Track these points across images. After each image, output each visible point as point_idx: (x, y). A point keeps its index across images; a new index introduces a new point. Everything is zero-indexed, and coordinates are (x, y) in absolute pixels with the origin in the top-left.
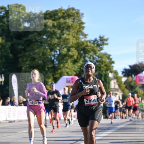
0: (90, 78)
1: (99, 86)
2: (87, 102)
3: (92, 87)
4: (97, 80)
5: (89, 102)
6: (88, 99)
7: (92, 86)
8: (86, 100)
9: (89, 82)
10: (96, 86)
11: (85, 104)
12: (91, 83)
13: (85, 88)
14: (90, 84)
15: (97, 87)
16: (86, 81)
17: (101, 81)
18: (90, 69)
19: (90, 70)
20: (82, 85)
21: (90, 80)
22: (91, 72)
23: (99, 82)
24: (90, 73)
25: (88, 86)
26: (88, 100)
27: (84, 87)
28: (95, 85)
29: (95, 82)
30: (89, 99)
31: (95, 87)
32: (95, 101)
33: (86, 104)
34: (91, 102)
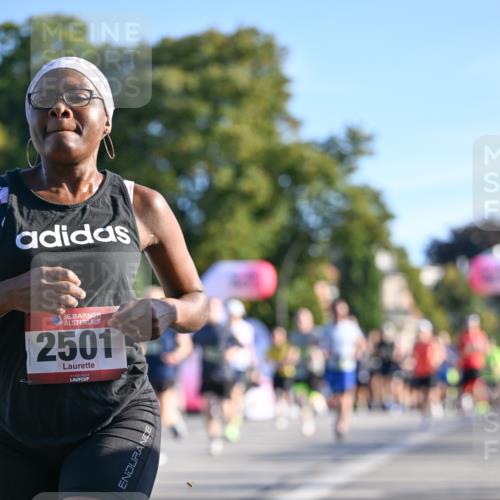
0: (78, 173)
1: (146, 237)
2: (43, 356)
3: (90, 241)
4: (136, 191)
5: (62, 356)
6: (55, 333)
7: (87, 232)
8: (40, 339)
9: (65, 194)
10: (117, 234)
11: (30, 371)
12: (84, 210)
13: (34, 245)
14: (76, 217)
15: (128, 241)
16: (43, 195)
17: (160, 202)
18: (63, 108)
19: (66, 114)
21: (74, 189)
22: (78, 131)
23: (146, 206)
24: (73, 141)
25: (56, 234)
26: (51, 337)
27: (27, 240)
28: (112, 221)
29: (115, 208)
30: (61, 336)
31: (112, 238)
32: (108, 353)
33: (34, 367)
34: (79, 359)
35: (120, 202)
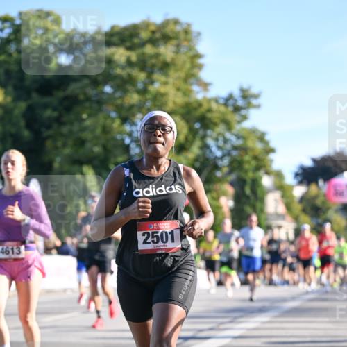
0: (160, 163)
1: (188, 189)
2: (145, 242)
3: (164, 192)
4: (184, 169)
5: (153, 242)
6: (150, 232)
7: (163, 188)
8: (144, 235)
9: (154, 172)
10: (176, 189)
11: (139, 248)
12: (162, 179)
13: (141, 195)
14: (160, 181)
15: (181, 192)
16: (144, 172)
18: (159, 133)
19: (160, 136)
20: (131, 184)
21: (158, 169)
22: (164, 144)
23: (188, 175)
24: (160, 147)
25: (150, 189)
26: (148, 234)
27: (138, 193)
28: (174, 183)
29: (175, 176)
30: (153, 233)
31: (174, 191)
32: (173, 241)
33: (141, 247)
34: (160, 243)
35: (177, 174)
